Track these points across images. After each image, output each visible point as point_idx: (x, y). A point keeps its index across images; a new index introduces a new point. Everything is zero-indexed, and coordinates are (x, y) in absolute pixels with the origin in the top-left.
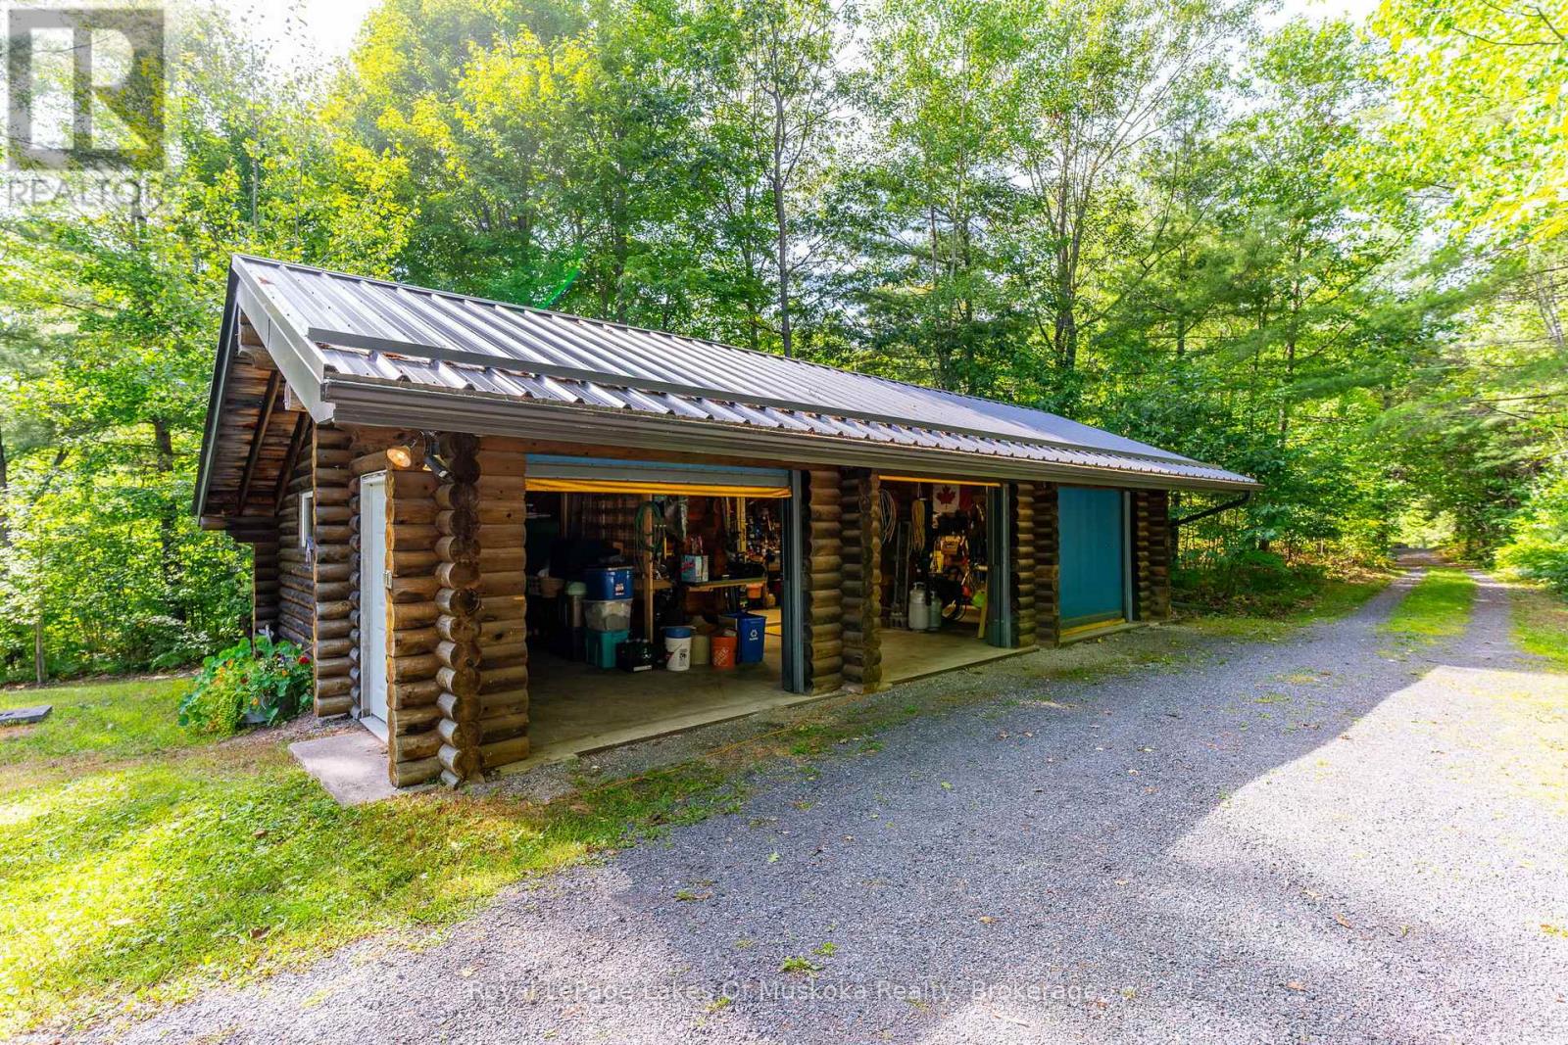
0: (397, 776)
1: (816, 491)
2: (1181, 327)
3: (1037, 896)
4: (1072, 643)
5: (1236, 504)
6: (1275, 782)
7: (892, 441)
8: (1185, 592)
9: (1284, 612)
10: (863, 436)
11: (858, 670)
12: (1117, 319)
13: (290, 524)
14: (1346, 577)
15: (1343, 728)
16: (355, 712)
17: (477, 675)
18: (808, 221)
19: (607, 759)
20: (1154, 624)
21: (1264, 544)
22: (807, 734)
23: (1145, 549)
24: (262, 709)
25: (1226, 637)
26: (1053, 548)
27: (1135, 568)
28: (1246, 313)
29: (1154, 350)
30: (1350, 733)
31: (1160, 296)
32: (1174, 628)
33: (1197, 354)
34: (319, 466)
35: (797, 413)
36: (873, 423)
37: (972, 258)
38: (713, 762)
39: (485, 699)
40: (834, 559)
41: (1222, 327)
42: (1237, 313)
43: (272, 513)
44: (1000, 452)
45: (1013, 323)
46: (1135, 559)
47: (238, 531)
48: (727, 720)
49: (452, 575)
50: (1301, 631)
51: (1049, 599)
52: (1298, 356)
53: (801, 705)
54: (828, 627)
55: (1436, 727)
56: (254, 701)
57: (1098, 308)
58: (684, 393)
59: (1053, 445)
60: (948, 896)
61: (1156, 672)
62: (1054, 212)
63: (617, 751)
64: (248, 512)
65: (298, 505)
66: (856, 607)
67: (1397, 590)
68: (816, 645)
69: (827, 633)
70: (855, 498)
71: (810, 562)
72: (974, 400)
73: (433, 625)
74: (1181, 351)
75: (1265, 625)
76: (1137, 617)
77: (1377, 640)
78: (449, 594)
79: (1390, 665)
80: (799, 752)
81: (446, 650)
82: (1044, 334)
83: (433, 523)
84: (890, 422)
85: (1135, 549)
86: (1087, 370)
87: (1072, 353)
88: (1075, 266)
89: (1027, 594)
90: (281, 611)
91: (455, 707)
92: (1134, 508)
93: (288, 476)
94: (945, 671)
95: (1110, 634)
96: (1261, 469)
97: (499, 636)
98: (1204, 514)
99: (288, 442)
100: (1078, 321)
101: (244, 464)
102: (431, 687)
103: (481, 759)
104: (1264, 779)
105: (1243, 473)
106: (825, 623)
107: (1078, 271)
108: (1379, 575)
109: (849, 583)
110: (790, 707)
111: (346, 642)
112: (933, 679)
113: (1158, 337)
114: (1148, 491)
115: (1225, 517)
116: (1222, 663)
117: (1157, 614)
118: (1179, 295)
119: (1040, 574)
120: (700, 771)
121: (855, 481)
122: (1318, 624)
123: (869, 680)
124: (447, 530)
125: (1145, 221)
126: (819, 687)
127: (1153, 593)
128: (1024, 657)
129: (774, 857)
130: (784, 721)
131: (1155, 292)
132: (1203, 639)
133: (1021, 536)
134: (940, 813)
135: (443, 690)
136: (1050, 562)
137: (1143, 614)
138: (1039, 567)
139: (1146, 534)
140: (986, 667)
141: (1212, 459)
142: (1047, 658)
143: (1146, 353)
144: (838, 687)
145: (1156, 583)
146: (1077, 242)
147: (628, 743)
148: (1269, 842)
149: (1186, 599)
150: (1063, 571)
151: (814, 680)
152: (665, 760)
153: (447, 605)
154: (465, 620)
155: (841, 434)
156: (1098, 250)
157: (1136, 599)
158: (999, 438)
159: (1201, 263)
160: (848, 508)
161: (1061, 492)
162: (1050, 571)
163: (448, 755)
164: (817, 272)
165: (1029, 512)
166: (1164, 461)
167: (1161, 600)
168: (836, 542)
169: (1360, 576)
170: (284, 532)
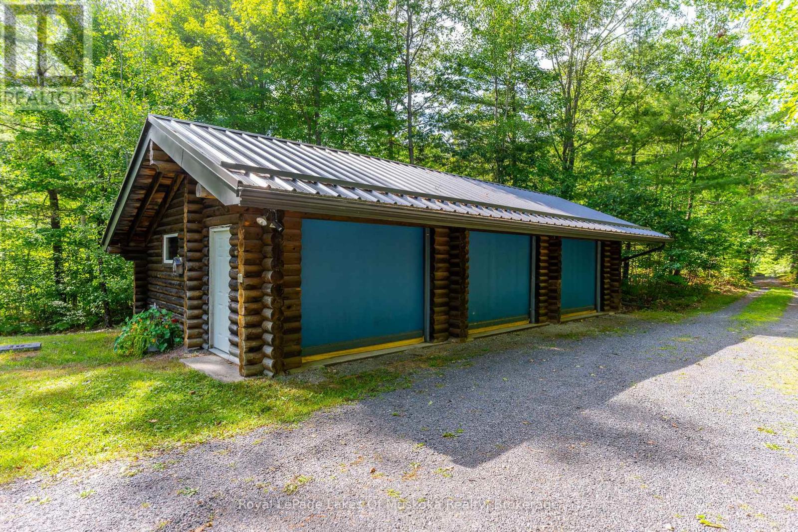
0: (244, 372)
1: (439, 239)
2: (634, 149)
3: (547, 416)
4: (567, 322)
5: (659, 249)
6: (659, 380)
7: (479, 215)
8: (631, 297)
9: (684, 309)
10: (466, 212)
11: (458, 331)
12: (598, 143)
13: (156, 251)
14: (722, 291)
15: (698, 361)
16: (205, 346)
17: (282, 324)
18: (425, 85)
19: (339, 368)
20: (612, 313)
21: (677, 272)
22: (434, 358)
23: (607, 273)
24: (157, 345)
25: (649, 321)
26: (558, 271)
27: (602, 283)
28: (671, 142)
29: (618, 161)
30: (701, 362)
31: (622, 131)
32: (621, 315)
33: (642, 164)
34: (188, 222)
35: (432, 200)
36: (469, 205)
37: (516, 106)
38: (391, 369)
39: (286, 337)
40: (446, 274)
41: (658, 148)
42: (666, 141)
43: (143, 245)
44: (532, 220)
45: (539, 144)
46: (602, 278)
47: (127, 254)
48: (394, 353)
49: (272, 277)
50: (690, 318)
51: (555, 298)
52: (700, 166)
53: (429, 347)
54: (442, 308)
55: (744, 361)
56: (153, 340)
57: (587, 137)
58: (380, 191)
59: (560, 217)
60: (509, 416)
61: (610, 336)
62: (564, 82)
63: (343, 365)
64: (132, 244)
65: (162, 241)
66: (457, 298)
67: (748, 298)
68: (436, 318)
69: (441, 312)
70: (458, 243)
71: (434, 274)
72: (517, 190)
73: (260, 301)
74: (633, 162)
75: (672, 315)
76: (602, 310)
77: (730, 323)
78: (270, 286)
79: (732, 335)
80: (432, 366)
81: (268, 313)
82: (557, 151)
83: (261, 252)
84: (478, 204)
85: (602, 272)
86: (580, 172)
87: (572, 162)
88: (575, 112)
89: (544, 295)
90: (149, 297)
91: (272, 339)
92: (603, 251)
93: (155, 226)
94: (501, 334)
95: (588, 318)
96: (673, 229)
97: (289, 307)
98: (642, 254)
99: (156, 208)
100: (576, 144)
101: (132, 219)
102: (259, 330)
103: (283, 365)
104: (654, 378)
105: (663, 233)
106: (441, 307)
107: (577, 116)
108: (741, 291)
109: (453, 286)
110: (423, 348)
111: (201, 311)
112: (494, 337)
113: (621, 154)
114: (610, 241)
115: (655, 256)
116: (645, 332)
117: (614, 308)
118: (633, 131)
119: (551, 285)
120: (387, 373)
121: (457, 234)
122: (702, 315)
123: (463, 336)
124: (270, 255)
125: (616, 89)
126: (437, 338)
127: (612, 297)
128: (542, 328)
129: (431, 403)
130: (422, 354)
131: (619, 128)
132: (636, 321)
133: (542, 264)
134: (503, 389)
135: (267, 331)
136: (557, 278)
137: (606, 308)
138: (550, 281)
139: (609, 264)
140: (522, 332)
141: (647, 224)
142: (554, 328)
143: (615, 162)
144: (447, 339)
145: (613, 291)
146: (576, 99)
147: (347, 361)
148: (651, 400)
149: (631, 301)
150: (563, 284)
151: (435, 335)
152: (368, 368)
153: (269, 291)
154: (277, 298)
155: (455, 211)
156: (589, 105)
157: (602, 299)
158: (532, 213)
159: (646, 113)
160: (453, 248)
161: (563, 241)
162: (556, 283)
163: (269, 362)
164: (427, 111)
165: (546, 251)
166: (619, 225)
167: (616, 300)
168: (446, 265)
169: (729, 291)
170: (151, 255)
